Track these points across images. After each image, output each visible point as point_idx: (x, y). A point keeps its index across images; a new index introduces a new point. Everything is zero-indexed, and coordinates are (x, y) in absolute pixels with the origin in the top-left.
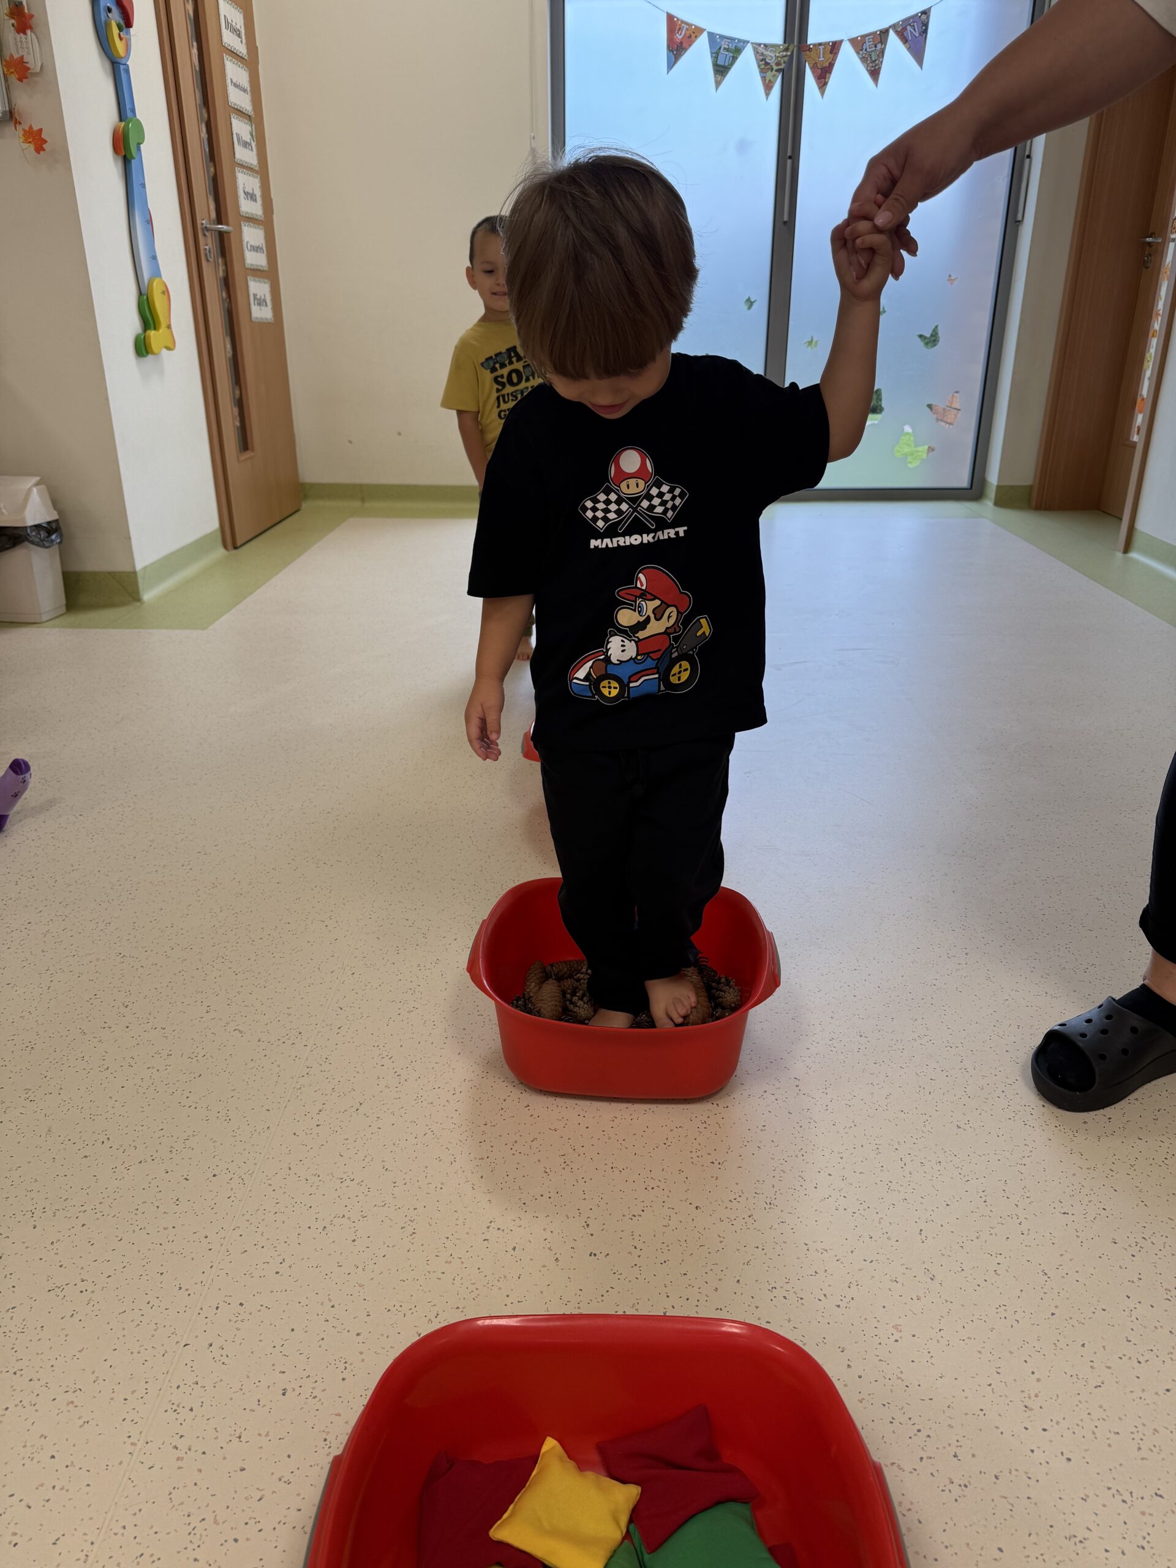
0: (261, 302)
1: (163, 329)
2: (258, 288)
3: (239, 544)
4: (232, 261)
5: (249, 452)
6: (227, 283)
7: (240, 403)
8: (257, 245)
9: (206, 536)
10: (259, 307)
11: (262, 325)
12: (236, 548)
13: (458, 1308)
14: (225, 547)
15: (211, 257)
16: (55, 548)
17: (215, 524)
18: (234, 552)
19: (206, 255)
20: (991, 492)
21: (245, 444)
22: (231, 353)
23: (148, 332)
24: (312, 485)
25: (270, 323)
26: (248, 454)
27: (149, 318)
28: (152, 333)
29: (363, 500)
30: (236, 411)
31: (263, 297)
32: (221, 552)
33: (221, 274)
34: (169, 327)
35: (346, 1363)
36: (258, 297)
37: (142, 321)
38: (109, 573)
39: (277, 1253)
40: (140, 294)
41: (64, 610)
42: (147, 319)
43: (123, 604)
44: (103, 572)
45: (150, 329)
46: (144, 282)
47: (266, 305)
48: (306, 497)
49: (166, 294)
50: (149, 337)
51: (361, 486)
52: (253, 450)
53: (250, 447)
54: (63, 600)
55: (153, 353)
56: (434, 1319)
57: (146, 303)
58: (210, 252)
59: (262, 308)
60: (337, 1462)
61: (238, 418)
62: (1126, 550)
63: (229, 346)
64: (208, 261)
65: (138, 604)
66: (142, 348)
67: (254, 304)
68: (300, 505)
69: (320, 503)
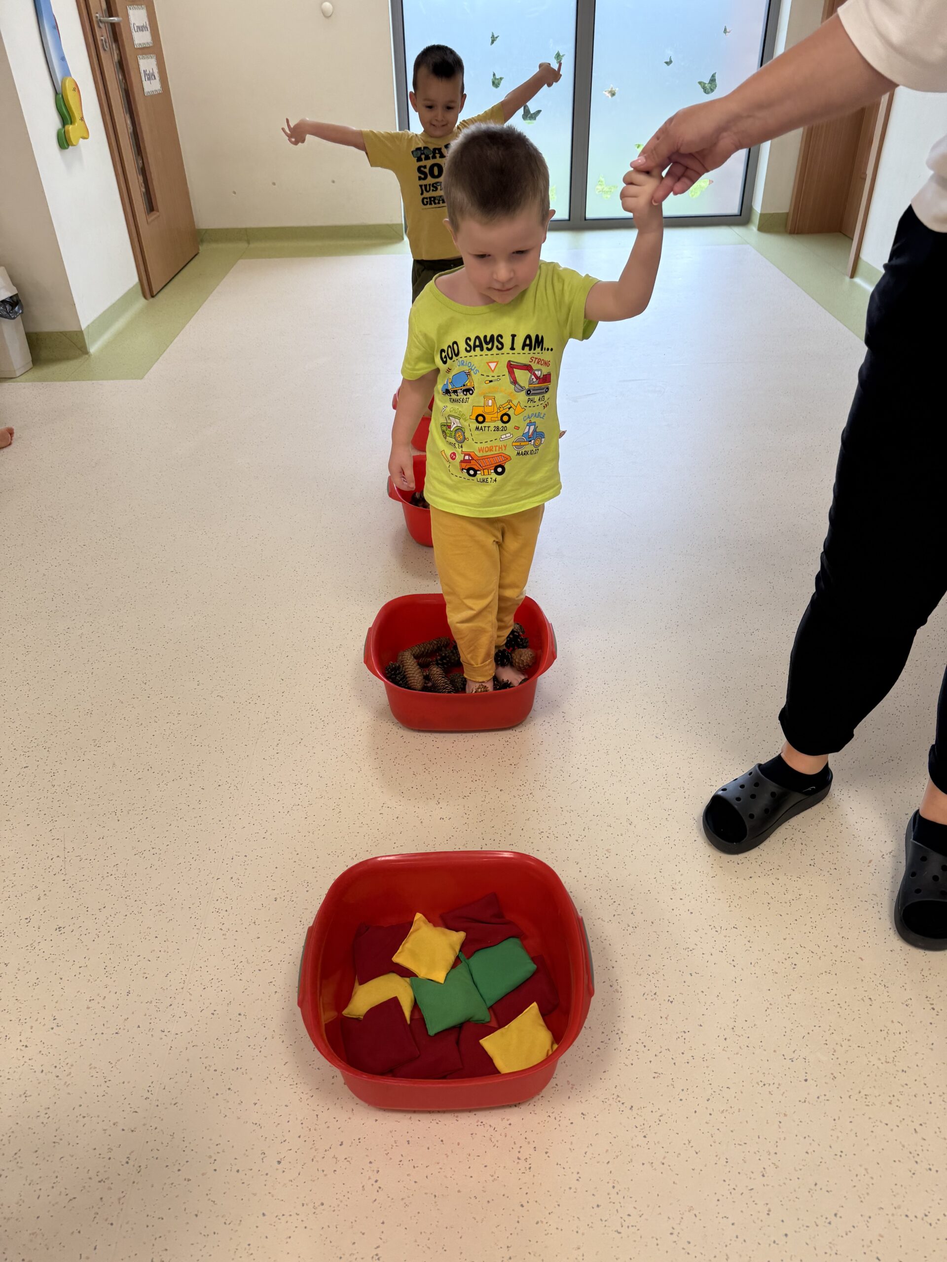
0: (150, 77)
1: (78, 122)
2: (147, 64)
3: (155, 293)
4: (123, 46)
5: (154, 212)
6: (122, 66)
7: (144, 171)
8: (142, 25)
9: (129, 290)
10: (149, 82)
11: (154, 97)
12: (153, 296)
13: (367, 851)
14: (145, 297)
15: (107, 47)
16: (19, 318)
17: (135, 279)
18: (152, 300)
19: (103, 45)
20: (756, 219)
21: (151, 207)
22: (132, 128)
23: (66, 127)
24: (207, 230)
25: (159, 94)
26: (154, 215)
27: (66, 115)
28: (70, 128)
29: (248, 242)
30: (141, 178)
31: (151, 72)
32: (142, 301)
33: (116, 58)
34: (82, 119)
35: (308, 883)
36: (148, 72)
37: (60, 117)
38: (61, 332)
39: (262, 827)
40: (56, 93)
41: (31, 365)
42: (65, 115)
43: (75, 357)
44: (57, 332)
45: (68, 124)
46: (58, 82)
47: (155, 78)
48: (202, 241)
49: (76, 90)
50: (68, 131)
51: (246, 229)
52: (158, 211)
53: (155, 209)
54: (29, 358)
55: (73, 145)
56: (354, 858)
57: (62, 100)
58: (106, 42)
59: (152, 81)
60: (310, 930)
61: (143, 185)
62: (852, 276)
63: (129, 122)
64: (105, 50)
65: (87, 356)
66: (64, 142)
67: (146, 80)
68: (198, 249)
69: (214, 246)
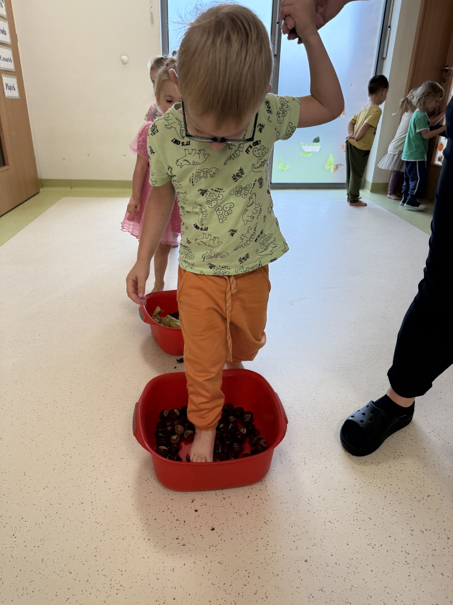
0: (11, 88)
2: (9, 80)
5: (6, 166)
8: (7, 58)
10: (9, 90)
11: (12, 100)
20: (369, 186)
21: (3, 162)
24: (46, 180)
25: (18, 99)
31: (12, 85)
36: (9, 85)
47: (14, 89)
48: (43, 186)
51: (71, 180)
52: (8, 165)
53: (6, 164)
59: (12, 91)
67: (7, 89)
68: (39, 190)
69: (50, 189)
